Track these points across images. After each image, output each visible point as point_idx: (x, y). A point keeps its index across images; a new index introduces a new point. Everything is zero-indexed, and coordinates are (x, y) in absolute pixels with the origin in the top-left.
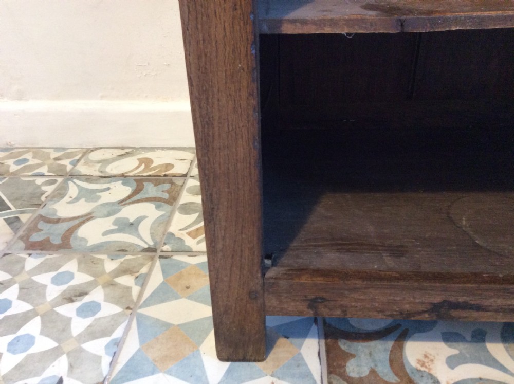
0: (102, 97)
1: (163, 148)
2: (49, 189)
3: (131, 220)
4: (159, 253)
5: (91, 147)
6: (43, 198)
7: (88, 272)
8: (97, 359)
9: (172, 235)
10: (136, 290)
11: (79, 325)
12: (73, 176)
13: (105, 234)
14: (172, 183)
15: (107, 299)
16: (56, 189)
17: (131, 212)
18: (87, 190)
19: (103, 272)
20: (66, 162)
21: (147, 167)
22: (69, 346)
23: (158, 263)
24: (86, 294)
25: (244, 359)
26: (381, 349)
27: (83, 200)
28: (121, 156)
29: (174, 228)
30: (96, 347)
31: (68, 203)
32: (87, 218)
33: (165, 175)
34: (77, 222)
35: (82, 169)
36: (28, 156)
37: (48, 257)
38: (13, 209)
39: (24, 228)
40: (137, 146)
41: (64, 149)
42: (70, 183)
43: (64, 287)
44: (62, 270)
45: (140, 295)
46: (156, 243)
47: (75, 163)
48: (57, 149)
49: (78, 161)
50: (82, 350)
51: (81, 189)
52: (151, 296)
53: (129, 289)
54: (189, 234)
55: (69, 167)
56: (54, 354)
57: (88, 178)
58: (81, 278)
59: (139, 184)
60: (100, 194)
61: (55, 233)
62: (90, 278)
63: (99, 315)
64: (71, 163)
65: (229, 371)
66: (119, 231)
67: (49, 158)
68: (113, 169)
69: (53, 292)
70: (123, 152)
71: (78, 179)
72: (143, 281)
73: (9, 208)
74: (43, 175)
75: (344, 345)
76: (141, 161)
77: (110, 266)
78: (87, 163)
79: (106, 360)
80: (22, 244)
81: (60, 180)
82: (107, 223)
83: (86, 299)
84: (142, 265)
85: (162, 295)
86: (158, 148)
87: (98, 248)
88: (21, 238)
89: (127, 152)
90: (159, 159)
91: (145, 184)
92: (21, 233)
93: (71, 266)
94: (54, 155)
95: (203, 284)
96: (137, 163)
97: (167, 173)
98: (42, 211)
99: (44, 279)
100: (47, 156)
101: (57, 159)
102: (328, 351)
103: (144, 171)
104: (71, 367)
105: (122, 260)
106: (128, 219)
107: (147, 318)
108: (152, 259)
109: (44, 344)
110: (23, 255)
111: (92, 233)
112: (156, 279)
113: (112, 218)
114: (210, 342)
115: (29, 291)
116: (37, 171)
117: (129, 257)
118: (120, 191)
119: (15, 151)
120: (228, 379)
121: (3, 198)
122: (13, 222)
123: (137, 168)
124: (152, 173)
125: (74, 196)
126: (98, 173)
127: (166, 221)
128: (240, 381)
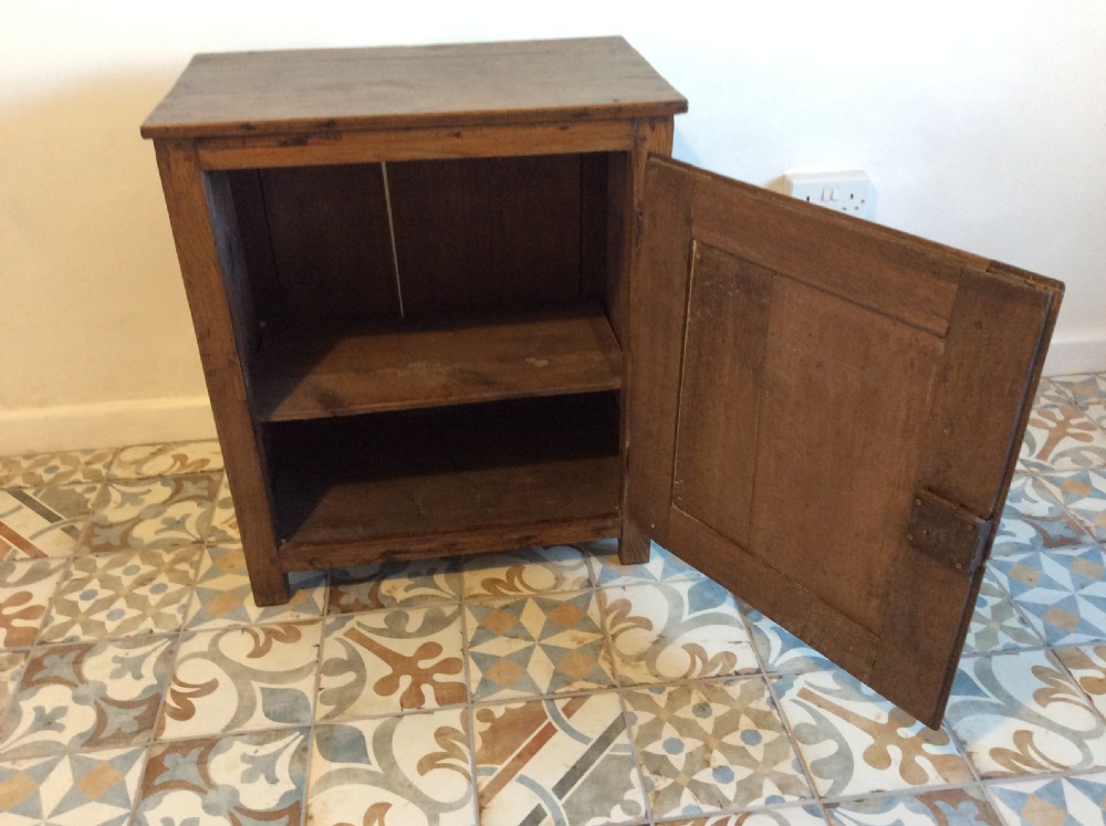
0: (129, 398)
1: (196, 441)
2: (92, 496)
3: (178, 518)
4: (206, 544)
5: (120, 446)
6: (89, 506)
7: (151, 564)
8: (173, 617)
9: (215, 528)
10: (192, 573)
11: (154, 599)
12: (111, 480)
13: (157, 532)
14: (209, 479)
15: (171, 580)
16: (100, 496)
17: (176, 511)
18: (130, 494)
19: (163, 563)
20: (98, 466)
21: (183, 465)
22: (151, 612)
23: (206, 551)
24: (153, 579)
25: (274, 604)
26: (365, 587)
27: (128, 504)
28: (154, 455)
29: (216, 522)
30: (172, 610)
31: (116, 508)
32: (137, 520)
33: (202, 472)
34: (129, 525)
35: (118, 472)
36: (56, 462)
37: (114, 556)
39: (82, 535)
40: (168, 440)
41: (91, 451)
42: (110, 488)
43: (135, 577)
44: (128, 564)
45: (196, 575)
46: (202, 536)
47: (108, 466)
48: (85, 452)
49: (111, 463)
50: (160, 613)
51: (123, 494)
52: (205, 575)
53: (186, 573)
54: (230, 526)
55: (104, 472)
56: (143, 617)
57: (127, 482)
58: (146, 569)
59: (178, 483)
60: (143, 497)
61: (113, 536)
62: (154, 568)
63: (168, 591)
64: (104, 467)
65: (263, 613)
66: (169, 529)
67: (79, 463)
68: (150, 469)
69: (127, 581)
70: (154, 449)
72: (196, 566)
73: (60, 519)
74: (79, 483)
75: (341, 588)
76: (177, 458)
78: (122, 464)
79: (179, 617)
80: (86, 549)
81: (99, 486)
82: (156, 524)
83: (155, 582)
84: (194, 554)
85: (212, 574)
86: (191, 442)
87: (154, 545)
88: (84, 543)
89: (161, 449)
90: (194, 454)
91: (184, 482)
92: (81, 539)
93: (136, 561)
94: (84, 459)
95: (242, 563)
96: (172, 461)
97: (204, 469)
98: (93, 519)
99: (117, 572)
100: (76, 462)
101: (88, 463)
102: (331, 593)
103: (179, 469)
104: (156, 623)
105: (177, 552)
106: (174, 518)
107: (203, 589)
108: (201, 549)
109: (132, 613)
110: (92, 557)
111: (146, 532)
112: (207, 563)
113: (160, 519)
114: (251, 595)
115: (106, 582)
116: (73, 478)
117: (182, 549)
118: (161, 492)
119: (38, 458)
120: (263, 616)
121: (52, 510)
122: (70, 531)
123: (173, 466)
124: (188, 470)
125: (119, 501)
126: (135, 476)
127: (208, 516)
128: (271, 615)
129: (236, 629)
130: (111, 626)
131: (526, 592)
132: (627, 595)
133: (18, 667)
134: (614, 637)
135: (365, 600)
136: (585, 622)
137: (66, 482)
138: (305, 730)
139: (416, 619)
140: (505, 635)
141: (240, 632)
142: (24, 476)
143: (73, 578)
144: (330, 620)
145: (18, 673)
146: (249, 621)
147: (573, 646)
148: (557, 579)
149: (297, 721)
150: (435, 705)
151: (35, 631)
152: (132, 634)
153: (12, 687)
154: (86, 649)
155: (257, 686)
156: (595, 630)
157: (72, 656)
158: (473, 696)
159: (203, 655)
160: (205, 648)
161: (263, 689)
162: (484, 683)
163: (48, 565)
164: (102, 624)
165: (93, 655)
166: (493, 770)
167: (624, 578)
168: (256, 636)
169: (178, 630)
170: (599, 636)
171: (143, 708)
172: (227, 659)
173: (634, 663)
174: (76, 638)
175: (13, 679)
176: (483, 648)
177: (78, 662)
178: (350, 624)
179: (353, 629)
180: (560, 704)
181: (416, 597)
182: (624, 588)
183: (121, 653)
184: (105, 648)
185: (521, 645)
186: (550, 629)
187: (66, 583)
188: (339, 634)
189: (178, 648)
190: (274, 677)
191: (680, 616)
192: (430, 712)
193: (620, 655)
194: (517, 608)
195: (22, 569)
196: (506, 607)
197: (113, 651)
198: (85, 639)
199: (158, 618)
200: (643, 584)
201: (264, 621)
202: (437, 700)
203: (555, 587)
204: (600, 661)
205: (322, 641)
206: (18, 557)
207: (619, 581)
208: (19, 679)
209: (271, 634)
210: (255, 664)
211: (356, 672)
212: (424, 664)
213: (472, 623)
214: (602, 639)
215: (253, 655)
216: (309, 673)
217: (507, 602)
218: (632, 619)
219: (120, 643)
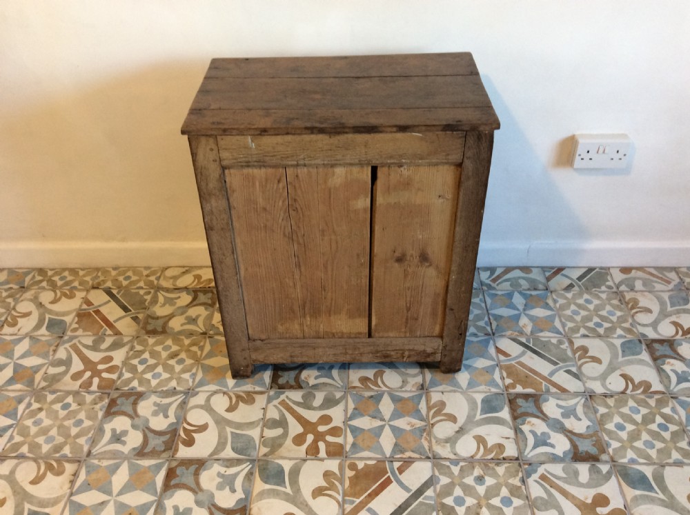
0: (172, 240)
2: (148, 298)
3: (194, 317)
4: (208, 335)
5: (165, 266)
6: (146, 304)
7: (178, 345)
8: (188, 381)
9: (214, 325)
10: (199, 353)
11: (178, 368)
12: (159, 288)
13: (182, 325)
14: (213, 293)
15: (188, 357)
16: (152, 298)
17: (193, 312)
18: (169, 298)
19: (184, 345)
20: (153, 278)
21: (199, 282)
22: (176, 376)
23: (208, 340)
24: (178, 355)
26: (293, 373)
27: (167, 305)
28: (183, 273)
29: (214, 321)
30: (186, 376)
31: (161, 307)
32: (171, 316)
33: (209, 287)
34: (167, 318)
35: (164, 284)
36: (130, 273)
37: (158, 338)
38: (133, 311)
39: (142, 322)
40: (193, 265)
41: (149, 268)
42: (158, 293)
43: (168, 352)
44: (165, 344)
45: (201, 355)
46: (206, 330)
47: (158, 279)
48: (147, 268)
49: (160, 277)
50: (181, 377)
51: (165, 298)
52: (206, 355)
53: (196, 352)
55: (156, 282)
56: (170, 379)
57: (167, 290)
58: (175, 348)
59: (195, 293)
60: (175, 301)
61: (158, 325)
62: (179, 348)
63: (186, 364)
64: (156, 279)
65: (236, 384)
66: (189, 323)
67: (142, 275)
68: (182, 282)
69: (164, 354)
70: (184, 270)
71: (163, 291)
72: (202, 348)
73: (131, 311)
74: (142, 288)
75: (280, 373)
76: (195, 277)
77: (187, 342)
78: (166, 278)
79: (191, 381)
80: (144, 331)
81: (152, 291)
82: (182, 319)
83: (179, 357)
84: (201, 341)
85: (210, 355)
86: (204, 267)
87: (180, 333)
88: (143, 328)
89: (187, 270)
90: (205, 275)
91: (199, 293)
92: (141, 325)
93: (169, 342)
94: (145, 273)
96: (193, 278)
97: (210, 286)
98: (148, 312)
99: (159, 348)
100: (140, 274)
101: (147, 276)
102: (273, 375)
103: (197, 285)
104: (178, 383)
105: (191, 339)
106: (191, 317)
107: (205, 364)
108: (205, 338)
109: (165, 376)
110: (146, 337)
111: (176, 324)
112: (208, 348)
113: (184, 316)
114: (229, 374)
115: (154, 354)
116: (138, 285)
117: (195, 337)
118: (186, 299)
119: (121, 269)
120: (236, 385)
121: (126, 304)
122: (135, 319)
123: (193, 282)
124: (201, 286)
125: (162, 302)
126: (172, 287)
127: (210, 317)
128: (239, 386)
129: (220, 392)
130: (154, 383)
131: (384, 388)
132: (444, 398)
133: (104, 403)
134: (433, 425)
135: (292, 382)
136: (416, 413)
137: (135, 287)
138: (252, 461)
139: (319, 398)
140: (369, 416)
141: (222, 395)
142: (112, 281)
143: (135, 350)
144: (272, 393)
145: (103, 406)
146: (228, 388)
147: (408, 428)
148: (403, 382)
149: (249, 456)
150: (325, 456)
151: (113, 381)
152: (165, 389)
153: (100, 414)
154: (140, 396)
155: (229, 430)
156: (422, 419)
157: (132, 399)
158: (347, 452)
159: (201, 407)
160: (203, 403)
161: (232, 433)
162: (354, 445)
163: (122, 340)
164: (149, 381)
165: (143, 400)
166: (353, 502)
167: (444, 386)
168: (231, 398)
169: (189, 389)
170: (423, 423)
171: (168, 436)
172: (214, 411)
173: (442, 444)
174: (135, 388)
175: (101, 410)
176: (355, 423)
177: (135, 404)
178: (283, 397)
179: (283, 400)
180: (397, 465)
181: (321, 383)
182: (443, 393)
183: (158, 400)
184: (150, 397)
185: (378, 423)
186: (396, 415)
187: (132, 353)
188: (276, 402)
189: (188, 401)
190: (239, 426)
191: (475, 415)
192: (322, 460)
193: (435, 438)
194: (377, 398)
195: (109, 341)
196: (372, 397)
197: (154, 398)
198: (140, 389)
199: (179, 380)
200: (455, 391)
201: (236, 389)
202: (326, 453)
203: (401, 387)
204: (423, 440)
205: (266, 406)
206: (107, 333)
207: (440, 388)
208: (104, 409)
209: (239, 397)
210: (229, 416)
211: (284, 428)
212: (322, 429)
213: (351, 406)
214: (426, 426)
215: (228, 410)
216: (257, 426)
217: (372, 393)
218: (446, 415)
219: (158, 394)
